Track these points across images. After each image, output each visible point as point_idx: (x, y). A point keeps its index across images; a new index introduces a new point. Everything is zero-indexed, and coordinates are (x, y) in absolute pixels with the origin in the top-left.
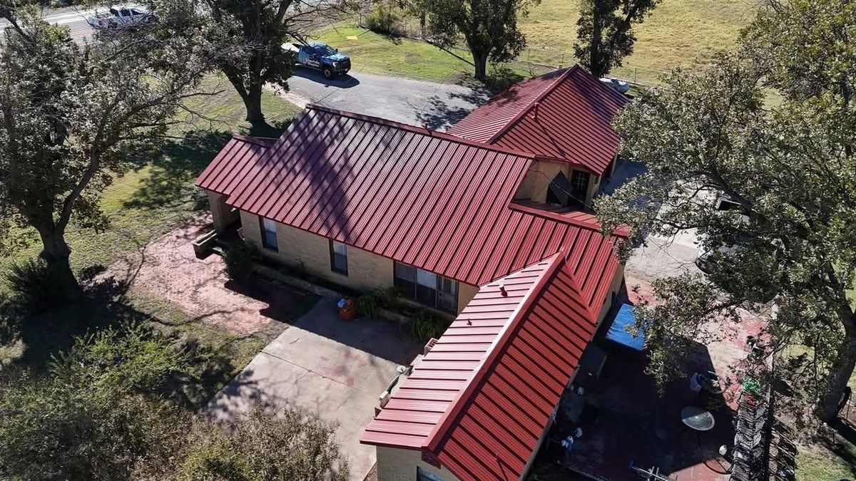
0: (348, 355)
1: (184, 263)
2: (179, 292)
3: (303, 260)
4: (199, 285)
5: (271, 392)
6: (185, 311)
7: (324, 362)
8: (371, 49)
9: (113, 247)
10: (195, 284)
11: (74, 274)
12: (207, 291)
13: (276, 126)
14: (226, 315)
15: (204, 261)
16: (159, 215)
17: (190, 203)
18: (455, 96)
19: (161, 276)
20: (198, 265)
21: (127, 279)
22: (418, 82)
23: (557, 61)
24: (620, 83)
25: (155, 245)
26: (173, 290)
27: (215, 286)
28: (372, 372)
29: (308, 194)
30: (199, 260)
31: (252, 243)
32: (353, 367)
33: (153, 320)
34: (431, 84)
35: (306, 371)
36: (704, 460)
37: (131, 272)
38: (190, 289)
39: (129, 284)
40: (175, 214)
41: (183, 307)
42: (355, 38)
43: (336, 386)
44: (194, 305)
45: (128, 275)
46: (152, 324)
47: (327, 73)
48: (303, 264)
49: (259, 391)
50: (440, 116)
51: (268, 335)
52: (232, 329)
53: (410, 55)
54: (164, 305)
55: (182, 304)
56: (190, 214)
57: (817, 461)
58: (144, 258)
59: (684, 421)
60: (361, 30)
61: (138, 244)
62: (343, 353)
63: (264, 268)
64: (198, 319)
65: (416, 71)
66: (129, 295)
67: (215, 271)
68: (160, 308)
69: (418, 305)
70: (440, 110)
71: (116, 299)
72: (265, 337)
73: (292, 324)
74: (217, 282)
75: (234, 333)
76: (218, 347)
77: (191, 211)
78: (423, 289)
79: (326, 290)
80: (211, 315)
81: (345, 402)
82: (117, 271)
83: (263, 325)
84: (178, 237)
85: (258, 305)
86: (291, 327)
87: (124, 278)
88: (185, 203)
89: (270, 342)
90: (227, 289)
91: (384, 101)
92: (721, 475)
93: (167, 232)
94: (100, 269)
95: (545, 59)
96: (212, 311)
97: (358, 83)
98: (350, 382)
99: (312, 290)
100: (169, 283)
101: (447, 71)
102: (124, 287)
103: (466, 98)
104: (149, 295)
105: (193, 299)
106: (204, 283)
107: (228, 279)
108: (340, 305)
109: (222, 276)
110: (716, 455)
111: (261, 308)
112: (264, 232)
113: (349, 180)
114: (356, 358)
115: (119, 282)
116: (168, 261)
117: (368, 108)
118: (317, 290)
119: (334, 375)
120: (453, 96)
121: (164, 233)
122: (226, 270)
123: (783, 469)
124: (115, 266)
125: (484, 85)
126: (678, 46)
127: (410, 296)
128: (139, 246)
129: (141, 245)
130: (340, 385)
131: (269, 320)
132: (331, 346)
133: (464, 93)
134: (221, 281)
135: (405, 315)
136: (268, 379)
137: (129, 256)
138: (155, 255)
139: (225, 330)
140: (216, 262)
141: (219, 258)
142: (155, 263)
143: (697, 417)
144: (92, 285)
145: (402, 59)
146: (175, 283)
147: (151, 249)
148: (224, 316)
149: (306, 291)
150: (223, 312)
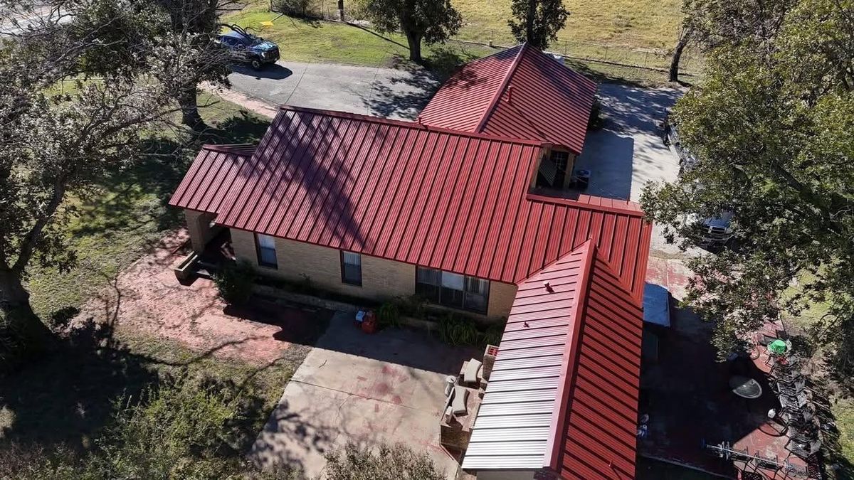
0: (385, 370)
1: (169, 292)
2: (175, 327)
3: (307, 275)
4: (194, 317)
5: (317, 424)
6: (189, 347)
7: (362, 383)
8: (291, 35)
9: (78, 283)
10: (190, 315)
11: (43, 321)
12: (206, 321)
13: (218, 127)
14: (238, 346)
15: (191, 287)
16: (119, 241)
17: (152, 223)
18: (397, 80)
19: (147, 310)
20: (185, 293)
21: (108, 319)
22: (353, 68)
23: (484, 37)
24: (556, 57)
25: (127, 276)
26: (167, 324)
27: (213, 313)
28: (418, 386)
29: (307, 203)
30: (184, 287)
31: (246, 262)
32: (395, 384)
33: (156, 362)
34: (368, 69)
35: (347, 396)
36: (757, 425)
37: (110, 310)
38: (187, 321)
39: (113, 324)
40: (138, 238)
41: (185, 342)
42: (269, 23)
43: (383, 406)
44: (198, 339)
45: (108, 314)
46: (156, 366)
47: (256, 64)
48: (308, 279)
49: (302, 423)
50: (387, 103)
51: (293, 361)
52: (249, 360)
53: (334, 39)
54: (162, 343)
55: (183, 340)
56: (157, 236)
57: (850, 410)
58: (119, 293)
59: (735, 391)
60: (272, 14)
61: (106, 276)
62: (379, 370)
63: (263, 287)
64: (208, 355)
65: (348, 56)
66: (116, 336)
67: (207, 297)
68: (160, 347)
69: (444, 308)
70: (385, 95)
71: (103, 343)
72: (288, 363)
73: (314, 346)
74: (214, 310)
75: (253, 365)
76: (241, 382)
77: (155, 232)
78: (448, 291)
79: (340, 304)
80: (221, 347)
81: (400, 422)
82: (92, 312)
83: (281, 350)
84: (150, 264)
85: (270, 330)
86: (313, 348)
87: (104, 318)
88: (145, 223)
89: (297, 368)
90: (228, 316)
91: (326, 90)
92: (777, 438)
93: (137, 259)
94: (73, 312)
95: (473, 36)
96: (219, 343)
97: (291, 73)
98: (397, 399)
99: (322, 305)
100: (160, 317)
101: (380, 54)
102: (108, 329)
103: (409, 82)
104: (141, 335)
105: (195, 332)
106: (201, 313)
107: (225, 305)
108: (359, 317)
109: (218, 302)
110: (766, 419)
111: (274, 332)
112: (259, 248)
113: (350, 185)
114: (394, 373)
115: (100, 324)
116: (149, 292)
117: (311, 99)
118: (329, 305)
119: (377, 395)
120: (394, 81)
121: (133, 261)
122: (219, 295)
123: (825, 423)
124: (90, 306)
125: (422, 67)
126: (591, 16)
127: (435, 301)
128: (109, 279)
129: (110, 277)
130: (387, 404)
131: (287, 344)
132: (364, 363)
133: (404, 77)
134: (219, 307)
135: (431, 320)
136: (308, 409)
137: (101, 291)
138: (132, 288)
139: (243, 363)
140: (206, 287)
141: (207, 282)
142: (134, 296)
143: (744, 386)
144: (68, 330)
145: (328, 43)
146: (166, 317)
147: (125, 280)
148: (236, 347)
149: (315, 307)
150: (233, 343)
